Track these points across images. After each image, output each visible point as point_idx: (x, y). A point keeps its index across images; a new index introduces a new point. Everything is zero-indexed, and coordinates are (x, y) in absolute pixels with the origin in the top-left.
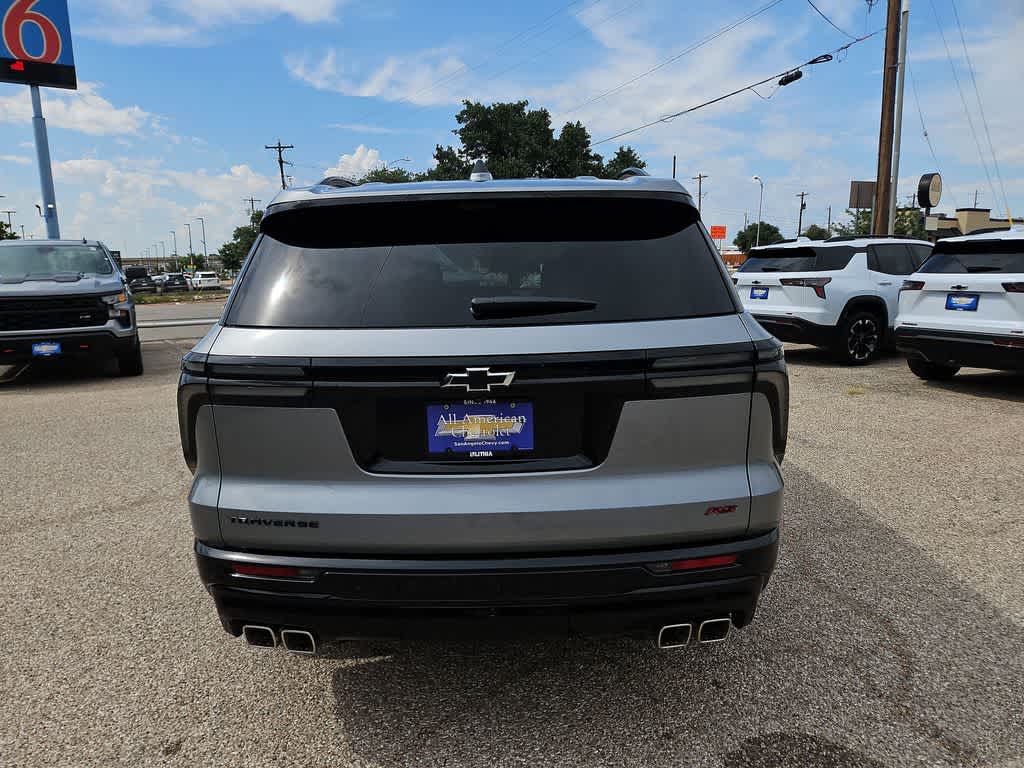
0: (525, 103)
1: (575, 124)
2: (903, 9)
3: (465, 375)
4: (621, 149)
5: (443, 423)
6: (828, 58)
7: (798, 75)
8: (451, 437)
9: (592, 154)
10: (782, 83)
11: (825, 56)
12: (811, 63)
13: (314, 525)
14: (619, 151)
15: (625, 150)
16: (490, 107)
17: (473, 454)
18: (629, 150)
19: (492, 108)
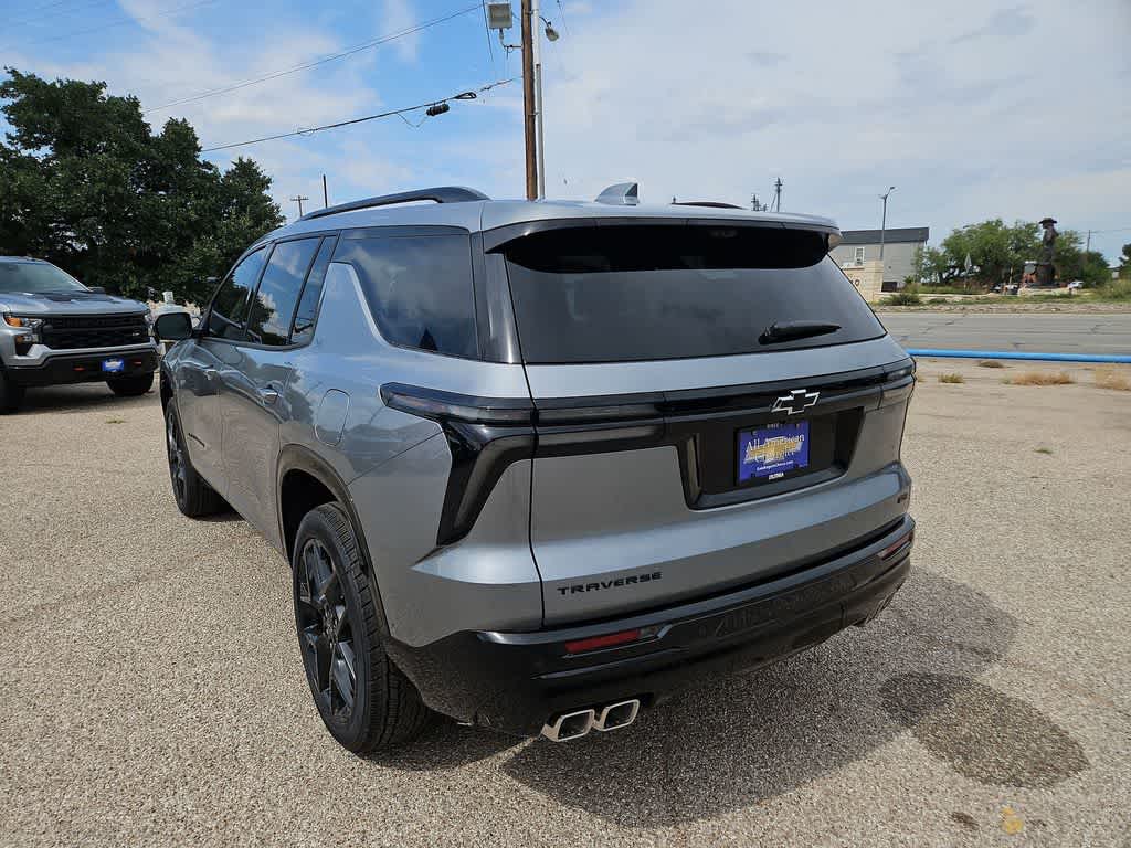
0: (103, 85)
1: (180, 120)
2: (536, 62)
3: (790, 398)
4: (240, 160)
5: (750, 448)
6: (472, 95)
7: (446, 109)
8: (754, 462)
9: (200, 160)
10: (431, 113)
11: (470, 94)
12: (457, 98)
13: (656, 576)
14: (237, 162)
15: (245, 161)
16: (54, 84)
17: (771, 477)
18: (250, 161)
19: (58, 85)
